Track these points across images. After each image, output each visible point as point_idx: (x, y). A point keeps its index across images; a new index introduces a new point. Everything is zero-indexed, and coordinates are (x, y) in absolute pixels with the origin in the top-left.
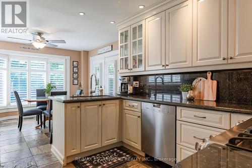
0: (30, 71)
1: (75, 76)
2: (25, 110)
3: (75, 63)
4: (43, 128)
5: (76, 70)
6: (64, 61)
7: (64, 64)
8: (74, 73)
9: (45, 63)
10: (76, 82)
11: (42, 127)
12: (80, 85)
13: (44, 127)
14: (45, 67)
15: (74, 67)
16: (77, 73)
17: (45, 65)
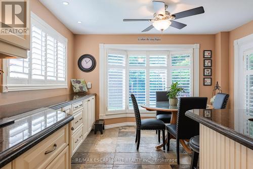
0: (149, 68)
1: (207, 72)
2: (143, 121)
3: (207, 54)
4: (166, 150)
5: (208, 63)
6: (191, 51)
7: (191, 56)
8: (205, 67)
9: (165, 57)
10: (208, 81)
11: (164, 149)
12: (217, 87)
13: (168, 150)
14: (166, 62)
15: (205, 59)
16: (210, 67)
17: (166, 59)
